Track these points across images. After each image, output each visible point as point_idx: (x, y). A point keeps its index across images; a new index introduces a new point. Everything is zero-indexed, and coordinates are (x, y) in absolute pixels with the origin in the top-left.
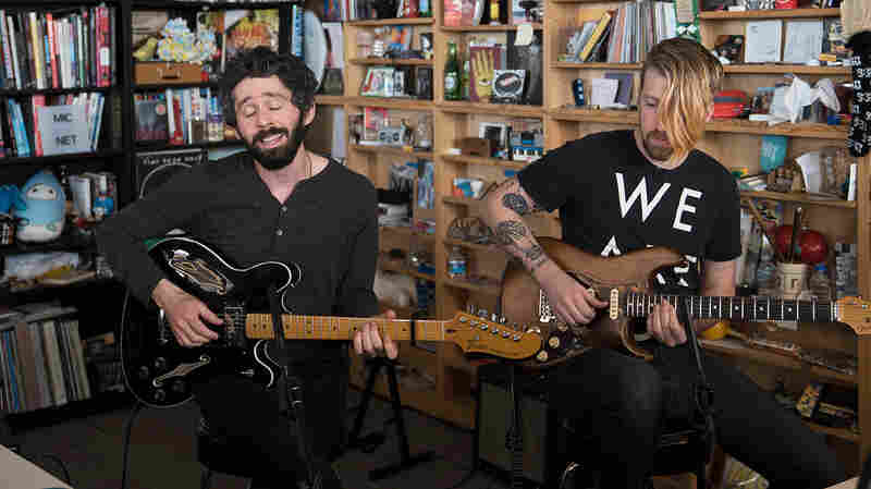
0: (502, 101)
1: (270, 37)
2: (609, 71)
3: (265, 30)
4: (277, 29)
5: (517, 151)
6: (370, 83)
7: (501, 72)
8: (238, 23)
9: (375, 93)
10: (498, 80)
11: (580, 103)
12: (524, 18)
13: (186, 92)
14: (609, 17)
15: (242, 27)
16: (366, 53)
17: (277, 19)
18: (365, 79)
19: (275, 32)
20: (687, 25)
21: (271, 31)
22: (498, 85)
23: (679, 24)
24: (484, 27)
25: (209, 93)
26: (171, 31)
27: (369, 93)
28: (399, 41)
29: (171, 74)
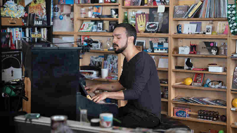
0: (149, 32)
1: (43, 10)
2: (192, 21)
3: (41, 6)
4: (45, 6)
5: (156, 49)
6: (83, 27)
7: (150, 23)
8: (30, 4)
9: (86, 31)
10: (149, 25)
11: (179, 32)
12: (160, 3)
13: (14, 29)
14: (201, 3)
15: (32, 5)
16: (83, 16)
17: (45, 3)
18: (81, 26)
19: (44, 8)
20: (232, 5)
21: (43, 8)
22: (148, 27)
23: (228, 5)
24: (142, 6)
25: (21, 30)
26: (8, 5)
27: (83, 30)
28: (97, 12)
29: (13, 22)
